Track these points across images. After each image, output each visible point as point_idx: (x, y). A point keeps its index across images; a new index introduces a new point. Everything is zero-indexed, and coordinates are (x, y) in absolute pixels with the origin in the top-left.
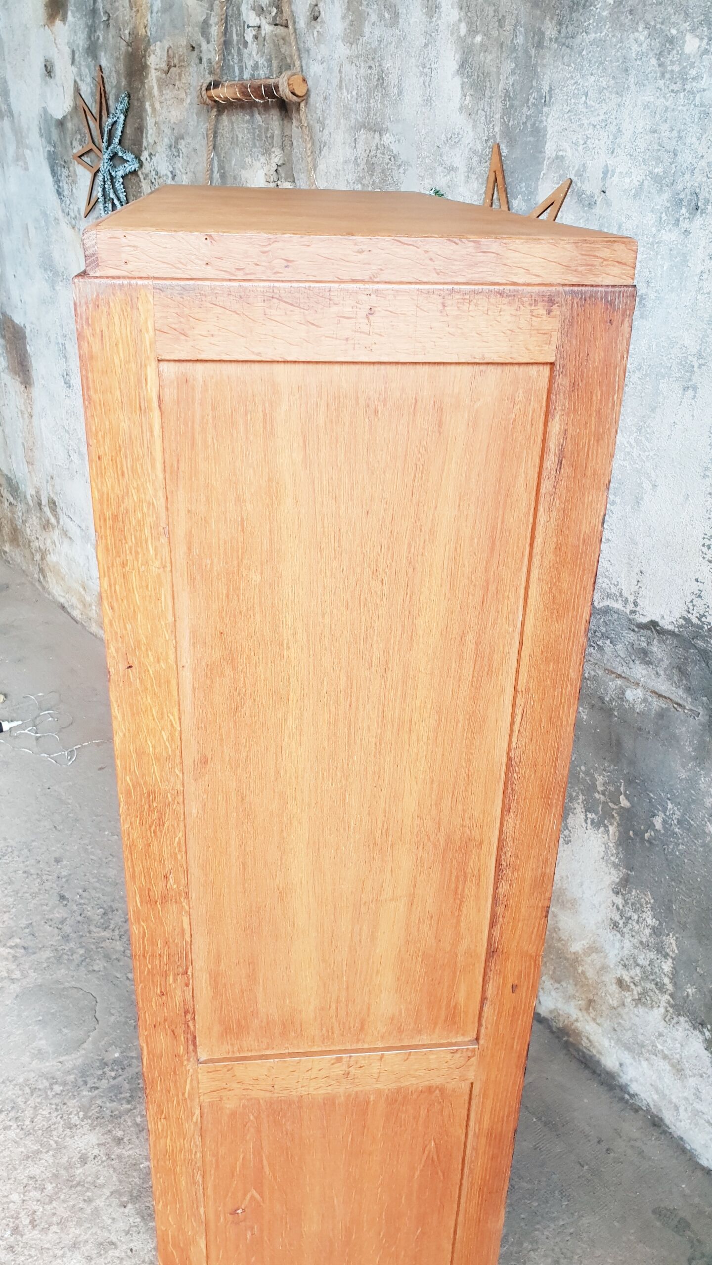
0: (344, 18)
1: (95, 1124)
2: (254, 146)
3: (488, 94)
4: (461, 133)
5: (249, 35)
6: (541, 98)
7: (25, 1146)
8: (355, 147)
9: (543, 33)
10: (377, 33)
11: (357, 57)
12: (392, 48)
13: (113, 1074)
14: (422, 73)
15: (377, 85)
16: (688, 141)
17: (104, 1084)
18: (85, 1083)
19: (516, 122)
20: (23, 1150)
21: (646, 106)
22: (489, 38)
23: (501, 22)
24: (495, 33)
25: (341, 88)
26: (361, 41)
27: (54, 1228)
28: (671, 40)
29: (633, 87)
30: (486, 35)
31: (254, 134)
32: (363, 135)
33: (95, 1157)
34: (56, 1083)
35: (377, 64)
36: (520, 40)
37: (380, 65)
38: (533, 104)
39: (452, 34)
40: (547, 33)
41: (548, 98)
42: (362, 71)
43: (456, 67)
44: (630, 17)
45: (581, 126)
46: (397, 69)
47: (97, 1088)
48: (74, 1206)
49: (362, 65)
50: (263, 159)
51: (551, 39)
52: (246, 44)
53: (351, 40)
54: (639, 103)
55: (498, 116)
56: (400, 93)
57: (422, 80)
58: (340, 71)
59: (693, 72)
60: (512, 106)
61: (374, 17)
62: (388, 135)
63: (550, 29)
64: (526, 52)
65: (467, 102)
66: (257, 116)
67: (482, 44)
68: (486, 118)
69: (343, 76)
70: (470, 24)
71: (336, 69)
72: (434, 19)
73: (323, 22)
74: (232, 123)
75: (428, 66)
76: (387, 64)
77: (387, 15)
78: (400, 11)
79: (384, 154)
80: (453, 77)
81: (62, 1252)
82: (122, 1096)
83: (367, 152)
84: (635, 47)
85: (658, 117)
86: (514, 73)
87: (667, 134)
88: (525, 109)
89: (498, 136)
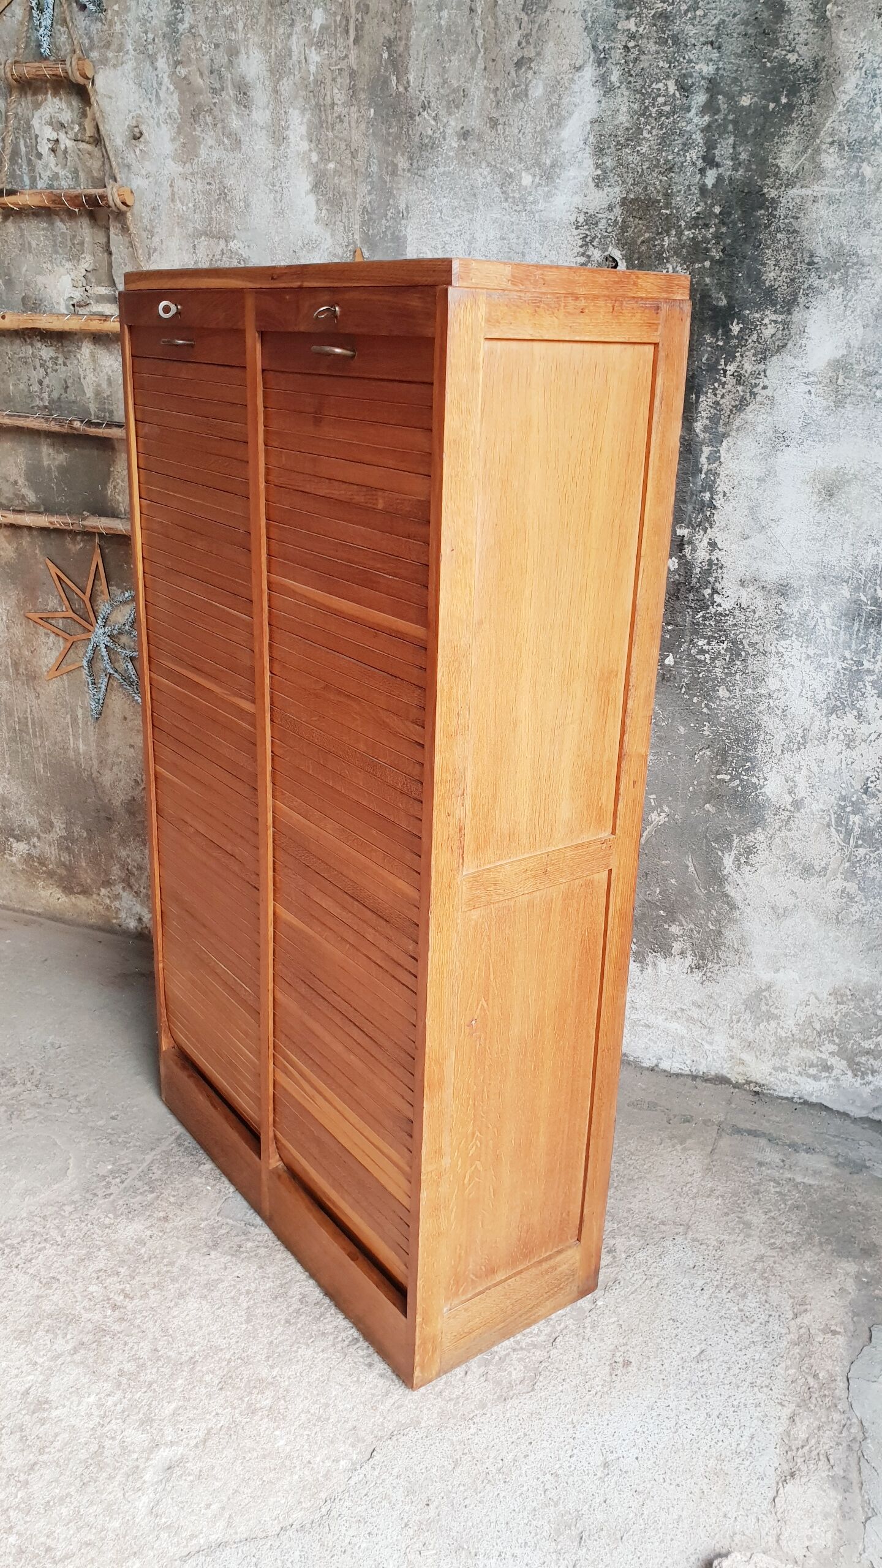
0: (173, 140)
1: (130, 1216)
2: (57, 252)
3: (345, 209)
4: (319, 239)
5: (44, 148)
6: (399, 213)
7: (73, 1254)
8: (194, 252)
9: (396, 165)
10: (215, 155)
11: (192, 174)
12: (235, 168)
13: (118, 1180)
14: (271, 191)
15: (218, 199)
16: (533, 246)
17: (113, 1189)
18: (95, 1195)
19: (375, 231)
20: (72, 1257)
21: (495, 221)
22: (342, 166)
23: (354, 155)
24: (348, 162)
25: (173, 200)
26: (196, 161)
27: (153, 1292)
28: (510, 176)
29: (481, 207)
30: (340, 162)
31: (55, 241)
32: (203, 242)
33: (151, 1237)
34: (64, 1205)
35: (217, 181)
36: (374, 168)
37: (221, 182)
38: (391, 218)
39: (303, 161)
40: (400, 165)
41: (405, 214)
42: (199, 186)
43: (309, 187)
44: (473, 158)
45: (438, 235)
46: (242, 186)
47: (112, 1194)
48: (158, 1273)
49: (199, 181)
50: (68, 265)
51: (404, 170)
52: (39, 156)
53: (184, 160)
54: (488, 219)
55: (357, 227)
56: (247, 206)
57: (272, 196)
58: (171, 186)
59: (531, 198)
60: (370, 219)
61: (211, 142)
62: (235, 241)
63: (402, 162)
64: (381, 177)
65: (323, 215)
66: (59, 224)
67: (335, 171)
68: (345, 227)
69: (176, 190)
70: (321, 154)
71: (167, 184)
72: (282, 148)
73: (147, 142)
74: (21, 230)
75: (278, 185)
76: (230, 182)
77: (226, 140)
78: (242, 139)
79: (231, 258)
80: (307, 194)
81: (173, 1303)
82: (141, 1191)
83: (211, 256)
84: (480, 179)
85: (506, 229)
86: (370, 193)
87: (515, 240)
88: (384, 221)
89: (358, 242)
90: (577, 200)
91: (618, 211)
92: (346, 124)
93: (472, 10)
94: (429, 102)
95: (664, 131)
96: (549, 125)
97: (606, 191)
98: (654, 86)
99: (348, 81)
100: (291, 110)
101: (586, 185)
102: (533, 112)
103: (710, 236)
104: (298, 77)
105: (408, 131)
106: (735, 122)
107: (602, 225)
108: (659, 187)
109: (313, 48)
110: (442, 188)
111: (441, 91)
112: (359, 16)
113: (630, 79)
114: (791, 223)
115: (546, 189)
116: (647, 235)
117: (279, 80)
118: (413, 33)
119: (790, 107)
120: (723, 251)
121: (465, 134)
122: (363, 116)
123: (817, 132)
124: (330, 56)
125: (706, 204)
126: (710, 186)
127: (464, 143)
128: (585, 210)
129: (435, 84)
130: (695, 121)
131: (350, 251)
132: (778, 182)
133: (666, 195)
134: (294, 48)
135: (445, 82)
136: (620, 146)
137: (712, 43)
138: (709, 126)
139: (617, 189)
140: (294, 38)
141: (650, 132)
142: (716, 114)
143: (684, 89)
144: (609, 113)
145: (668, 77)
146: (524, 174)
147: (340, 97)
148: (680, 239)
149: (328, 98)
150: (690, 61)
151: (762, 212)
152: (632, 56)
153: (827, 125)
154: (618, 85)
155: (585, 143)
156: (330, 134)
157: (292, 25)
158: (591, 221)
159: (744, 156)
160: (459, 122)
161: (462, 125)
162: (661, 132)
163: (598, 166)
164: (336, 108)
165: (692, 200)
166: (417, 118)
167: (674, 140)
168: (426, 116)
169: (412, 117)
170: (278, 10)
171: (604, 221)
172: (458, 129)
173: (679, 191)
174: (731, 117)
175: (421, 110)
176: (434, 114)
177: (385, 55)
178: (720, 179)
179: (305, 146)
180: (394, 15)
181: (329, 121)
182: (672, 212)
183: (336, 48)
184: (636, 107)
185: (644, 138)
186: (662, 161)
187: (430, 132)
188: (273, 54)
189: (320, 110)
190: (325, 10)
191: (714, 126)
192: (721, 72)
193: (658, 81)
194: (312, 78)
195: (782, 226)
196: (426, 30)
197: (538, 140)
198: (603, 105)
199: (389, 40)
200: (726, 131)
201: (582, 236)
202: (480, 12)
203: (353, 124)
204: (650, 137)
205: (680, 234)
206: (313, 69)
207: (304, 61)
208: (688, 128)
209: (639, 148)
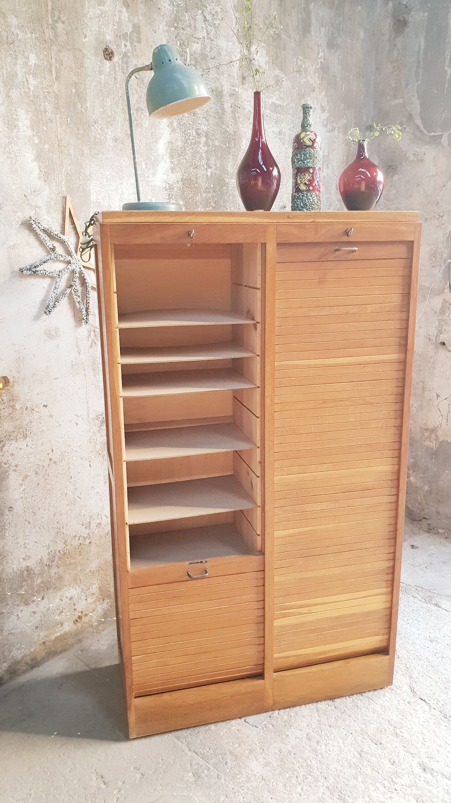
90: (165, 177)
91: (180, 183)
92: (54, 124)
93: (115, 79)
94: (97, 121)
95: (193, 151)
96: (152, 141)
97: (175, 175)
98: (188, 131)
99: (54, 100)
100: (19, 109)
101: (168, 171)
102: (145, 134)
103: (210, 197)
104: (22, 90)
105: (88, 133)
106: (214, 150)
107: (175, 190)
108: (193, 175)
109: (31, 76)
110: (107, 165)
111: (103, 115)
112: (57, 65)
113: (180, 126)
114: (233, 193)
115: (153, 171)
116: (191, 195)
117: (10, 89)
118: (87, 82)
119: (229, 148)
120: (215, 203)
121: (116, 140)
122: (63, 121)
123: (237, 158)
124: (42, 83)
125: (209, 183)
126: (209, 176)
127: (115, 144)
128: (168, 182)
129: (100, 111)
130: (203, 149)
131: (60, 197)
132: (228, 177)
133: (196, 178)
134: (18, 72)
135: (104, 111)
136: (180, 155)
137: (205, 118)
138: (207, 151)
139: (179, 174)
140: (18, 67)
141: (189, 151)
142: (209, 147)
143: (198, 134)
144: (174, 140)
145: (193, 129)
146: (143, 163)
147: (49, 108)
148: (202, 198)
149: (42, 107)
150: (199, 124)
151: (225, 188)
152: (181, 117)
153: (239, 157)
154: (176, 128)
155: (166, 152)
156: (45, 128)
157: (16, 58)
158: (171, 188)
159: (218, 165)
160: (113, 133)
161: (114, 135)
162: (192, 151)
163: (172, 163)
164: (47, 113)
165: (204, 181)
166: (92, 127)
167: (197, 155)
168: (97, 127)
169: (89, 126)
170: (6, 47)
171: (176, 188)
172: (112, 136)
173: (200, 177)
174: (213, 149)
175: (94, 123)
176: (100, 127)
177: (74, 90)
178: (212, 173)
179: (29, 132)
180: (77, 70)
181: (44, 120)
182: (198, 186)
183: (45, 79)
184: (183, 139)
185: (187, 153)
186: (193, 164)
187: (99, 136)
188: (4, 72)
189: (38, 112)
190: (37, 55)
191: (209, 151)
192: (209, 130)
193: (190, 130)
194: (31, 93)
195: (231, 194)
196: (94, 83)
197: (148, 148)
198: (172, 135)
199: (75, 83)
200: (212, 154)
201: (168, 194)
202: (119, 80)
203: (58, 124)
204: (189, 152)
205: (201, 195)
206: (32, 88)
207: (26, 82)
208: (201, 151)
209: (185, 157)
